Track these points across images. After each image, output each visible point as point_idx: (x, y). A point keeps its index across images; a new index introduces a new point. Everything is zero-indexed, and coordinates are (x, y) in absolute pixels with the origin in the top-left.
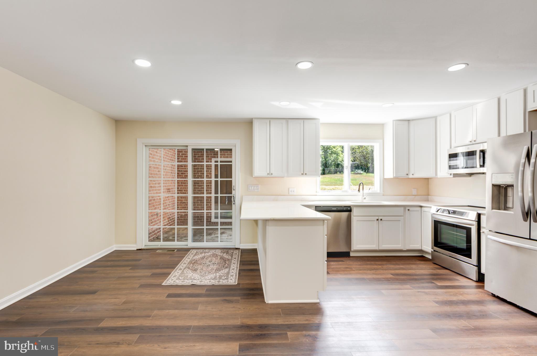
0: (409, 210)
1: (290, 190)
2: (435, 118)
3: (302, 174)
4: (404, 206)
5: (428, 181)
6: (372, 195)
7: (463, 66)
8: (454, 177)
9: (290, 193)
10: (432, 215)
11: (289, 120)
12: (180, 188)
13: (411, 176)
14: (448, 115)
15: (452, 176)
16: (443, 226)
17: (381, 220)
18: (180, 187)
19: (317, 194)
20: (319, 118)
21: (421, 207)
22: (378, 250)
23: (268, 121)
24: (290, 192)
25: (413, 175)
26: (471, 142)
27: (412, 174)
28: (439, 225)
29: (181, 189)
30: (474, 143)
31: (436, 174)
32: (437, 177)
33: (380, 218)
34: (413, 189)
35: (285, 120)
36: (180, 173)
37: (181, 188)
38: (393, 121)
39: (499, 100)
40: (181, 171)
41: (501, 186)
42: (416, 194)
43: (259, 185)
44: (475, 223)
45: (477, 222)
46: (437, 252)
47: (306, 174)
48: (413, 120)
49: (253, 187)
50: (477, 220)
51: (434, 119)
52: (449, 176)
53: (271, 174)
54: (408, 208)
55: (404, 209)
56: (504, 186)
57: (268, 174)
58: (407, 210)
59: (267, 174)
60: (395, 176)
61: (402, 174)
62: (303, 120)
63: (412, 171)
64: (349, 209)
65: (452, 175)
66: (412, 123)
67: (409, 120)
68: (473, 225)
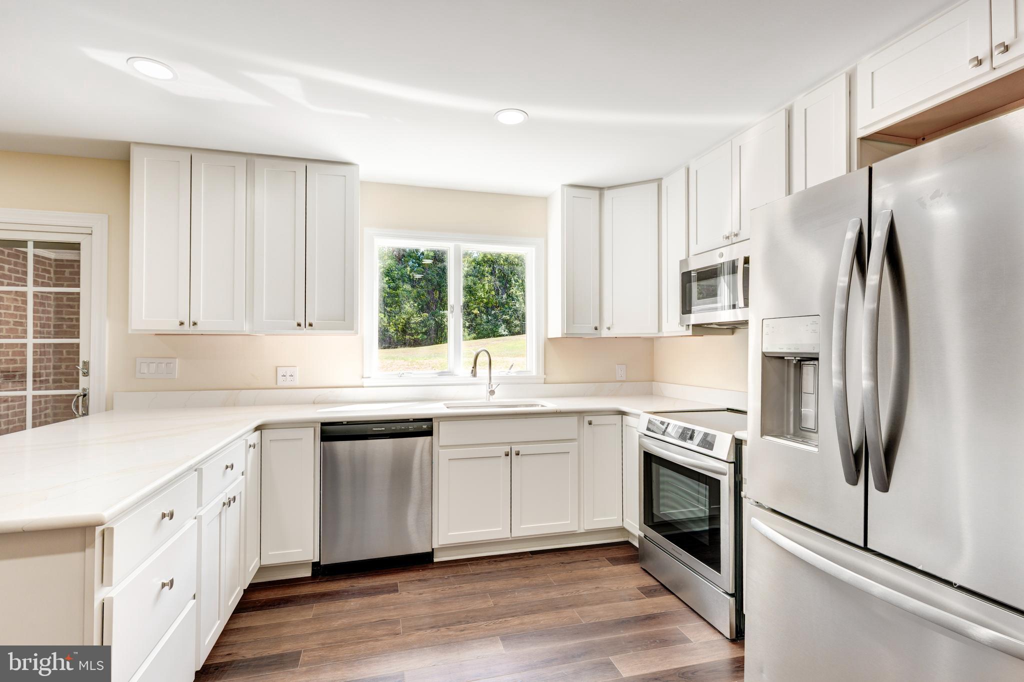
0: (590, 423)
1: (281, 372)
2: (659, 181)
3: (299, 325)
5: (652, 346)
6: (518, 382)
8: (694, 334)
9: (281, 382)
10: (640, 437)
11: (258, 161)
12: (63, 367)
13: (605, 333)
14: (683, 172)
15: (690, 332)
16: (663, 471)
17: (518, 454)
18: (64, 365)
19: (366, 382)
20: (358, 163)
21: (622, 413)
22: (510, 539)
23: (187, 154)
24: (281, 377)
25: (609, 329)
26: (728, 238)
27: (608, 326)
28: (654, 465)
29: (68, 371)
30: (735, 239)
31: (660, 329)
32: (660, 335)
33: (515, 448)
34: (617, 366)
35: (243, 159)
36: (65, 326)
37: (67, 367)
38: (562, 186)
40: (69, 318)
41: (785, 358)
42: (624, 379)
43: (176, 358)
44: (729, 469)
45: (733, 465)
47: (311, 325)
48: (609, 187)
50: (732, 459)
51: (655, 185)
52: (684, 331)
53: (191, 324)
55: (579, 421)
56: (793, 358)
57: (182, 324)
58: (586, 423)
59: (179, 323)
60: (565, 332)
62: (303, 164)
63: (607, 323)
64: (425, 427)
65: (691, 327)
66: (608, 194)
67: (601, 189)
68: (725, 474)
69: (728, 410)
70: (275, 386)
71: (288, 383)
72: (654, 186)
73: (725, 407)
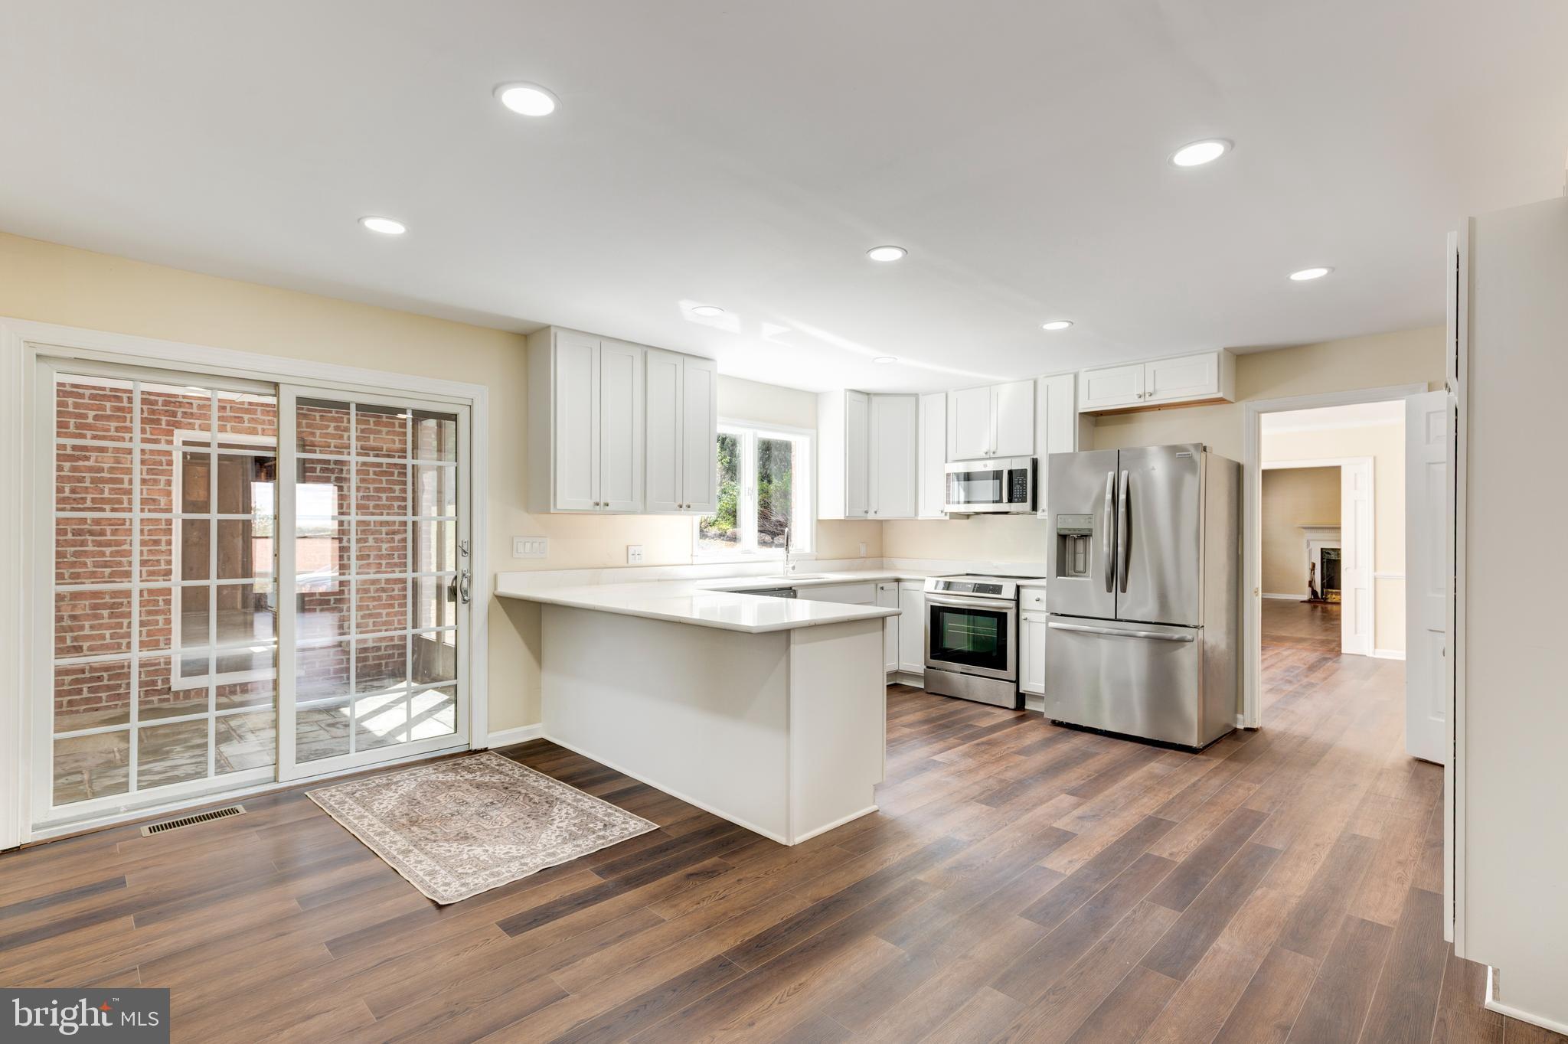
0: (882, 588)
2: (916, 396)
4: (875, 581)
5: (882, 525)
7: (1066, 325)
9: (631, 562)
13: (871, 516)
14: (944, 394)
15: (948, 518)
16: (953, 616)
20: (717, 359)
21: (897, 580)
24: (630, 556)
26: (986, 453)
28: (941, 614)
30: (992, 455)
31: (915, 513)
34: (861, 544)
38: (846, 390)
39: (1035, 383)
42: (865, 555)
44: (1012, 604)
45: (1015, 602)
46: (934, 668)
48: (876, 394)
49: (528, 545)
50: (1015, 599)
52: (942, 517)
54: (881, 585)
58: (879, 590)
60: (847, 515)
61: (859, 513)
65: (949, 514)
66: (874, 400)
67: (868, 394)
68: (1010, 608)
69: (967, 575)
70: (626, 565)
71: (638, 562)
72: (914, 399)
73: (965, 573)
